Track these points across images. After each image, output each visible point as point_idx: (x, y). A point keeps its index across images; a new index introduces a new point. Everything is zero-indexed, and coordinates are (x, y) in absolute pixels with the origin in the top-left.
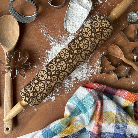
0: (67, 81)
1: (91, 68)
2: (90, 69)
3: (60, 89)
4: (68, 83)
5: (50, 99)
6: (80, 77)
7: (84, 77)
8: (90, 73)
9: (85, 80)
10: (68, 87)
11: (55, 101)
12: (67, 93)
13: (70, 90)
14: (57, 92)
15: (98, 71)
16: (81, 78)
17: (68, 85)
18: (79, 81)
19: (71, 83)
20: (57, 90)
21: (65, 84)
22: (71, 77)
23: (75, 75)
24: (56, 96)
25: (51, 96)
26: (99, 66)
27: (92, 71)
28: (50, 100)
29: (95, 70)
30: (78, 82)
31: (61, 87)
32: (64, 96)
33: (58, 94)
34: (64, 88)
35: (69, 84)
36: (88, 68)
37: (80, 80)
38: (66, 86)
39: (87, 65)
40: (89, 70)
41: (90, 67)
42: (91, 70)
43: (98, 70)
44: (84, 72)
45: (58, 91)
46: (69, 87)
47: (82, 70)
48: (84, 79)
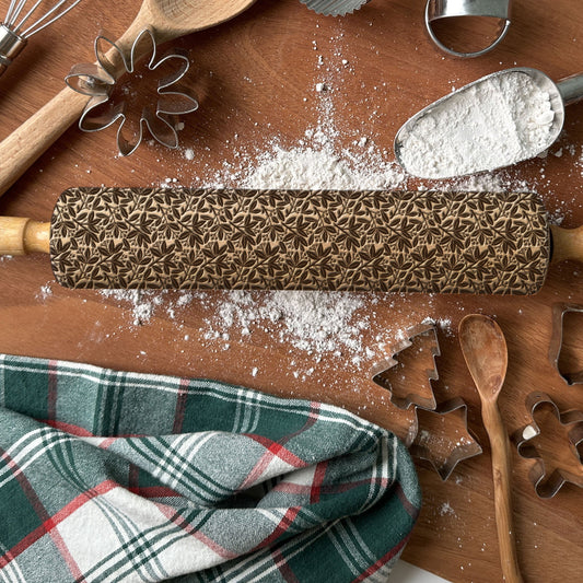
0: (241, 297)
1: (362, 331)
2: (355, 330)
3: (195, 302)
4: (243, 308)
5: (131, 301)
6: (298, 324)
7: (310, 340)
8: (343, 345)
9: (305, 351)
10: (228, 321)
11: (140, 322)
12: (207, 336)
13: (226, 336)
14: (175, 303)
15: (371, 362)
16: (300, 332)
17: (235, 313)
18: (282, 334)
19: (252, 316)
20: (183, 295)
21: (227, 299)
22: (270, 299)
23: (287, 305)
24: (159, 313)
25: (143, 299)
26: (391, 347)
27: (352, 343)
28: (128, 306)
29: (367, 348)
30: (276, 334)
31: (205, 300)
32: (186, 337)
33: (172, 312)
34: (213, 311)
35: (240, 313)
36: (351, 324)
37: (285, 336)
38: (226, 312)
39: (358, 310)
40: (348, 329)
41: (361, 325)
42: (352, 337)
43: (375, 358)
44: (324, 323)
45: (183, 300)
46: (229, 325)
47: (326, 312)
48: (302, 345)
